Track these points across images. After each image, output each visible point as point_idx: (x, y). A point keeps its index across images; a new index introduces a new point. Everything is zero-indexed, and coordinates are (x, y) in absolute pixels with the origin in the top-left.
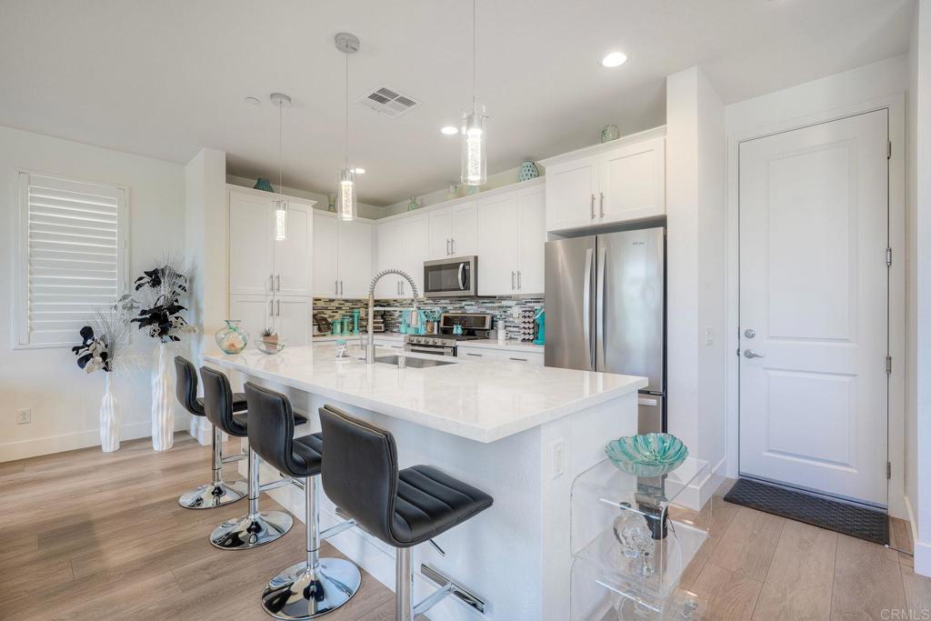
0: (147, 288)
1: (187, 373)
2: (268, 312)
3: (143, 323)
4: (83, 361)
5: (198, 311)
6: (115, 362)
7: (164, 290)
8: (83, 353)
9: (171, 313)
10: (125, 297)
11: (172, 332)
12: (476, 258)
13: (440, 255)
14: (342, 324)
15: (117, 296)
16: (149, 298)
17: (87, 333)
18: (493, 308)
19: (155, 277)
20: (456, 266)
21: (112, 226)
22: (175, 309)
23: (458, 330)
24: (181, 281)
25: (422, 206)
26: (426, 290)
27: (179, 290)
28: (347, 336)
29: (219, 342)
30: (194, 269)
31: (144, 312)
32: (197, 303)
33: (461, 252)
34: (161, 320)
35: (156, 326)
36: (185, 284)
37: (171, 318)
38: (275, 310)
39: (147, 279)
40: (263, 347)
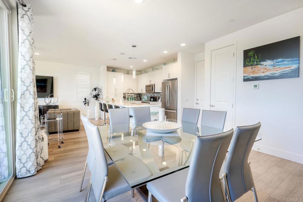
0: (94, 91)
1: (101, 104)
2: (115, 95)
3: (94, 97)
4: (85, 104)
5: (102, 96)
6: (90, 104)
7: (97, 91)
8: (85, 102)
9: (98, 96)
10: (91, 93)
11: (98, 99)
12: (154, 84)
13: (148, 84)
14: (130, 98)
15: (89, 93)
16: (95, 93)
17: (85, 99)
18: (159, 95)
19: (95, 89)
20: (150, 86)
21: (88, 80)
22: (99, 95)
23: (152, 100)
24: (99, 90)
25: (147, 72)
26: (146, 91)
27: (99, 92)
28: (131, 101)
29: (106, 100)
30: (101, 88)
31: (94, 96)
32: (102, 94)
33: (152, 83)
34: (96, 97)
35: (96, 98)
36: (100, 91)
37: (98, 97)
38: (116, 95)
39: (94, 89)
40: (112, 101)
